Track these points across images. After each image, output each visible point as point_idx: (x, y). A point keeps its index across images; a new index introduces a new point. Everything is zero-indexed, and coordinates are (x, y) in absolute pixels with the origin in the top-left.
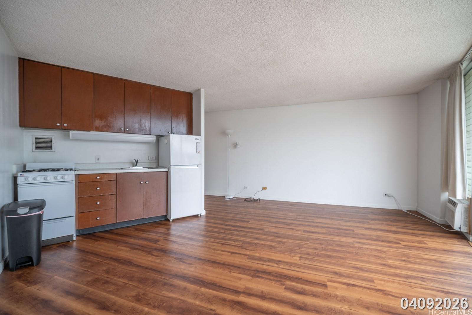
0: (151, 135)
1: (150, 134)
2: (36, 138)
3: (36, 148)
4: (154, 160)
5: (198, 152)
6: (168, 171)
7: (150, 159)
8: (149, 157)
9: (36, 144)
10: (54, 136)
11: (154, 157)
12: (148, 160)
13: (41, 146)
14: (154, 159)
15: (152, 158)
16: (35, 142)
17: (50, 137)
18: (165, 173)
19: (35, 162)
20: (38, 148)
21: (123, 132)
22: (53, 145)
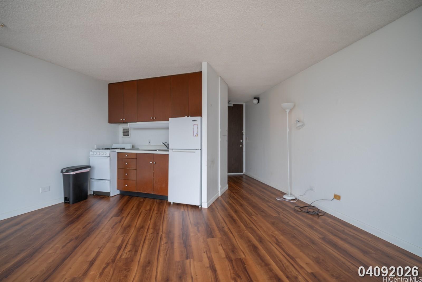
2: (124, 129)
5: (195, 135)
9: (124, 133)
10: (130, 127)
16: (123, 131)
19: (123, 143)
20: (124, 135)
21: (153, 120)
22: (130, 133)
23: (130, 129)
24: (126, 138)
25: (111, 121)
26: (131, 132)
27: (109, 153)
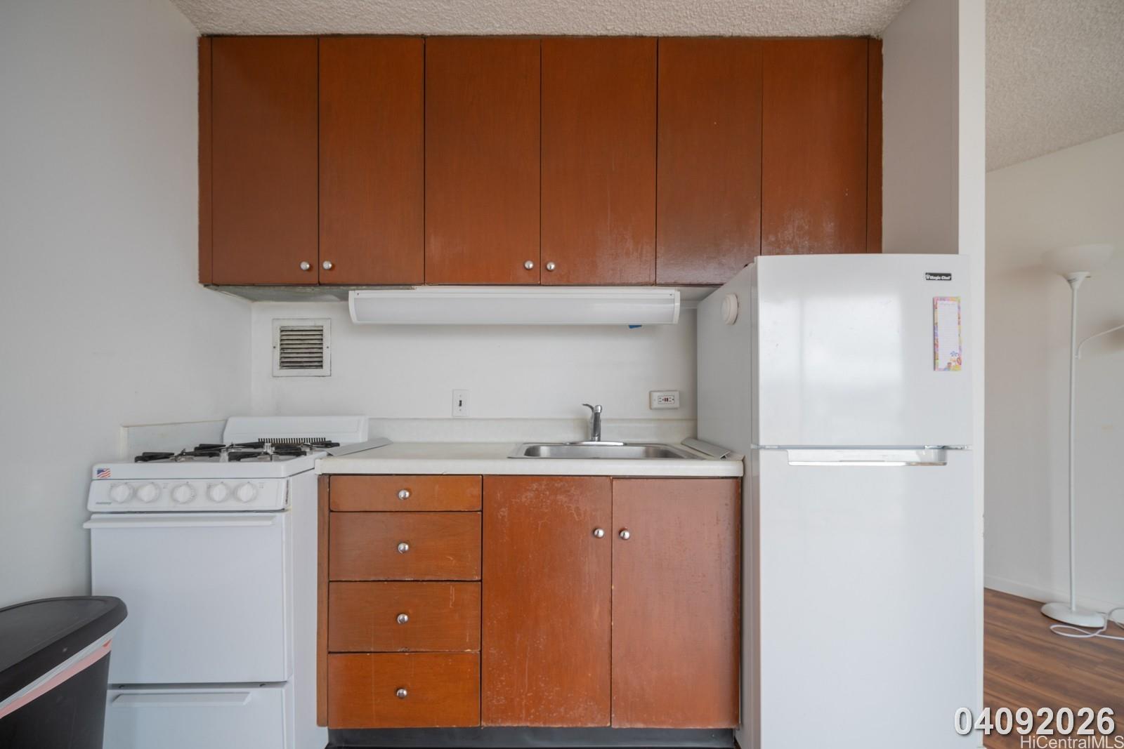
0: (655, 284)
1: (652, 280)
2: (282, 331)
3: (285, 364)
4: (676, 409)
5: (942, 363)
6: (741, 475)
7: (655, 405)
8: (656, 395)
9: (282, 349)
10: (329, 319)
11: (677, 394)
12: (651, 408)
13: (294, 357)
14: (677, 404)
15: (666, 400)
16: (279, 342)
17: (319, 323)
18: (728, 489)
19: (278, 412)
20: (287, 363)
21: (539, 279)
22: (325, 351)
23: (326, 333)
24: (302, 382)
25: (212, 277)
26: (335, 347)
27: (284, 483)
